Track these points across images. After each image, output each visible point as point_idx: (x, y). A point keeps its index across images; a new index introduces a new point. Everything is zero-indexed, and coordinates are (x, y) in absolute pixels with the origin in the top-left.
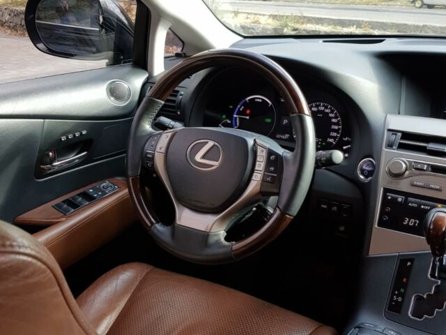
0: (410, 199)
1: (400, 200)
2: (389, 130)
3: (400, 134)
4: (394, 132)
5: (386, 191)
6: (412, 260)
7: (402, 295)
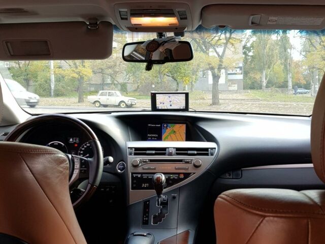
0: (143, 175)
1: (139, 176)
2: (129, 148)
3: (133, 149)
4: (131, 148)
5: (132, 174)
6: (149, 201)
7: (148, 217)
